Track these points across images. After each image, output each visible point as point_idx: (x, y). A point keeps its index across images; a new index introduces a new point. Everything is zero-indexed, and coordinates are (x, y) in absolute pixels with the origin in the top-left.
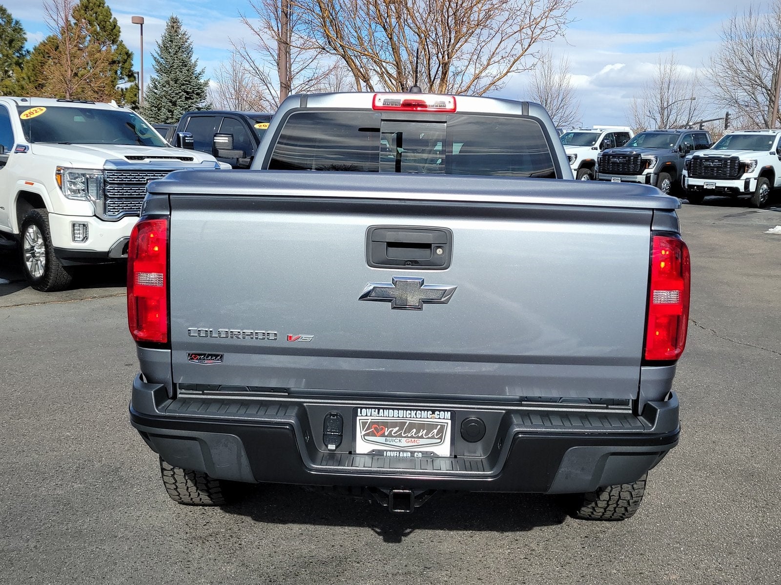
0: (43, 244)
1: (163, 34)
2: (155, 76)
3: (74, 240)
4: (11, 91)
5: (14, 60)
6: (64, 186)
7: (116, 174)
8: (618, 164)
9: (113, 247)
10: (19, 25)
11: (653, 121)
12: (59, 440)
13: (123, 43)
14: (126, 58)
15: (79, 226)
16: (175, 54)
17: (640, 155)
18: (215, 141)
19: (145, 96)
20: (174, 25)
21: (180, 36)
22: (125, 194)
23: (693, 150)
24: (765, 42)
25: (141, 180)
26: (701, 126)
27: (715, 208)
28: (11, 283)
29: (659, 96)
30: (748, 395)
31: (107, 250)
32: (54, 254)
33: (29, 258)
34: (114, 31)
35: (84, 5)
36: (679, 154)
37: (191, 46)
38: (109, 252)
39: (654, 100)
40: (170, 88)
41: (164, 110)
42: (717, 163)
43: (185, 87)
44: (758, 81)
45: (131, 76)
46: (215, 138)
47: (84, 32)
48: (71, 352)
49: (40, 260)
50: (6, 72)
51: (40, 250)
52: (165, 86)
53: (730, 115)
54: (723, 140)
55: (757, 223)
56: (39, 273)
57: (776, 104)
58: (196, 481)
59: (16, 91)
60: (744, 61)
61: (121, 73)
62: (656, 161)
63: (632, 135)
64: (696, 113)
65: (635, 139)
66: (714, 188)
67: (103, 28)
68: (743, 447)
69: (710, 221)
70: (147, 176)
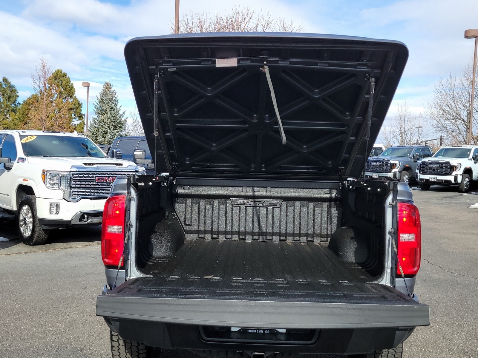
0: (32, 216)
1: (101, 92)
2: (95, 117)
3: (51, 213)
4: (8, 126)
5: (11, 108)
6: (46, 181)
7: (77, 174)
8: (376, 167)
9: (74, 218)
10: (15, 88)
11: (396, 141)
12: (45, 333)
13: (76, 98)
14: (78, 107)
15: (54, 205)
16: (108, 104)
17: (389, 161)
18: (134, 154)
19: (88, 128)
20: (108, 86)
21: (111, 93)
22: (82, 185)
23: (421, 157)
24: (460, 93)
25: (92, 177)
26: (426, 143)
27: (437, 193)
28: (10, 240)
29: (399, 126)
30: (463, 304)
31: (70, 219)
32: (38, 222)
33: (23, 225)
34: (72, 91)
35: (55, 76)
36: (413, 160)
37: (117, 99)
38: (71, 221)
39: (396, 128)
40: (104, 124)
41: (100, 137)
42: (436, 166)
43: (113, 123)
44: (458, 117)
45: (81, 116)
46: (135, 152)
47: (54, 92)
48: (49, 281)
49: (29, 226)
50: (6, 115)
51: (29, 220)
52: (100, 123)
53: (443, 136)
54: (440, 152)
55: (464, 202)
56: (28, 234)
57: (470, 130)
58: (132, 354)
59: (11, 126)
60: (449, 105)
61: (75, 115)
62: (400, 164)
63: (384, 149)
64: (422, 135)
65: (386, 151)
66: (436, 180)
67: (65, 89)
68: (461, 336)
69: (435, 201)
70: (95, 175)
